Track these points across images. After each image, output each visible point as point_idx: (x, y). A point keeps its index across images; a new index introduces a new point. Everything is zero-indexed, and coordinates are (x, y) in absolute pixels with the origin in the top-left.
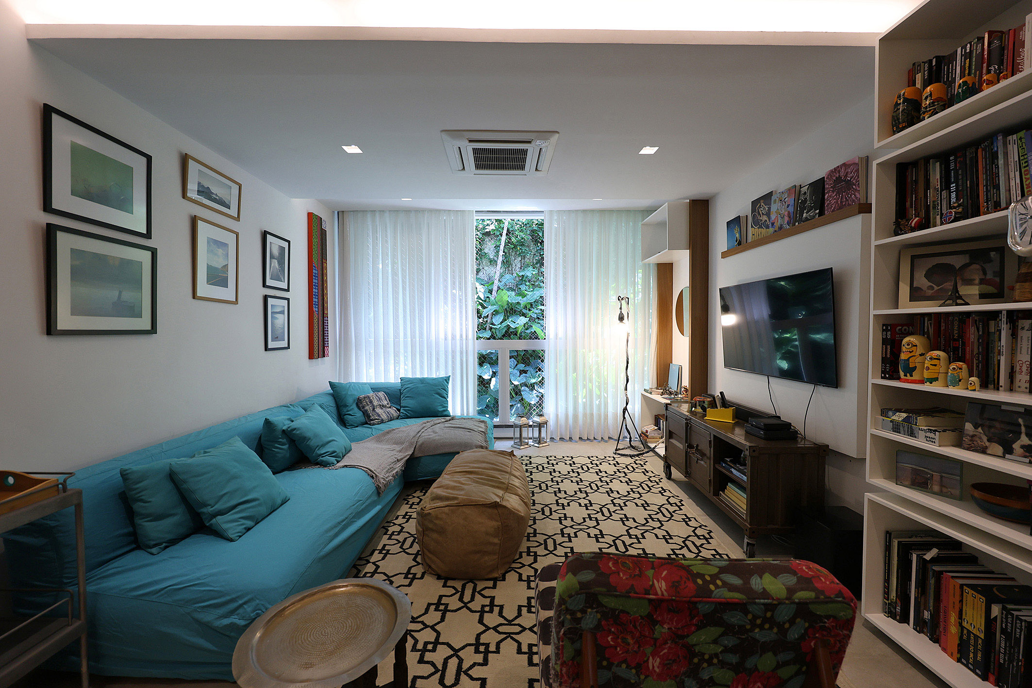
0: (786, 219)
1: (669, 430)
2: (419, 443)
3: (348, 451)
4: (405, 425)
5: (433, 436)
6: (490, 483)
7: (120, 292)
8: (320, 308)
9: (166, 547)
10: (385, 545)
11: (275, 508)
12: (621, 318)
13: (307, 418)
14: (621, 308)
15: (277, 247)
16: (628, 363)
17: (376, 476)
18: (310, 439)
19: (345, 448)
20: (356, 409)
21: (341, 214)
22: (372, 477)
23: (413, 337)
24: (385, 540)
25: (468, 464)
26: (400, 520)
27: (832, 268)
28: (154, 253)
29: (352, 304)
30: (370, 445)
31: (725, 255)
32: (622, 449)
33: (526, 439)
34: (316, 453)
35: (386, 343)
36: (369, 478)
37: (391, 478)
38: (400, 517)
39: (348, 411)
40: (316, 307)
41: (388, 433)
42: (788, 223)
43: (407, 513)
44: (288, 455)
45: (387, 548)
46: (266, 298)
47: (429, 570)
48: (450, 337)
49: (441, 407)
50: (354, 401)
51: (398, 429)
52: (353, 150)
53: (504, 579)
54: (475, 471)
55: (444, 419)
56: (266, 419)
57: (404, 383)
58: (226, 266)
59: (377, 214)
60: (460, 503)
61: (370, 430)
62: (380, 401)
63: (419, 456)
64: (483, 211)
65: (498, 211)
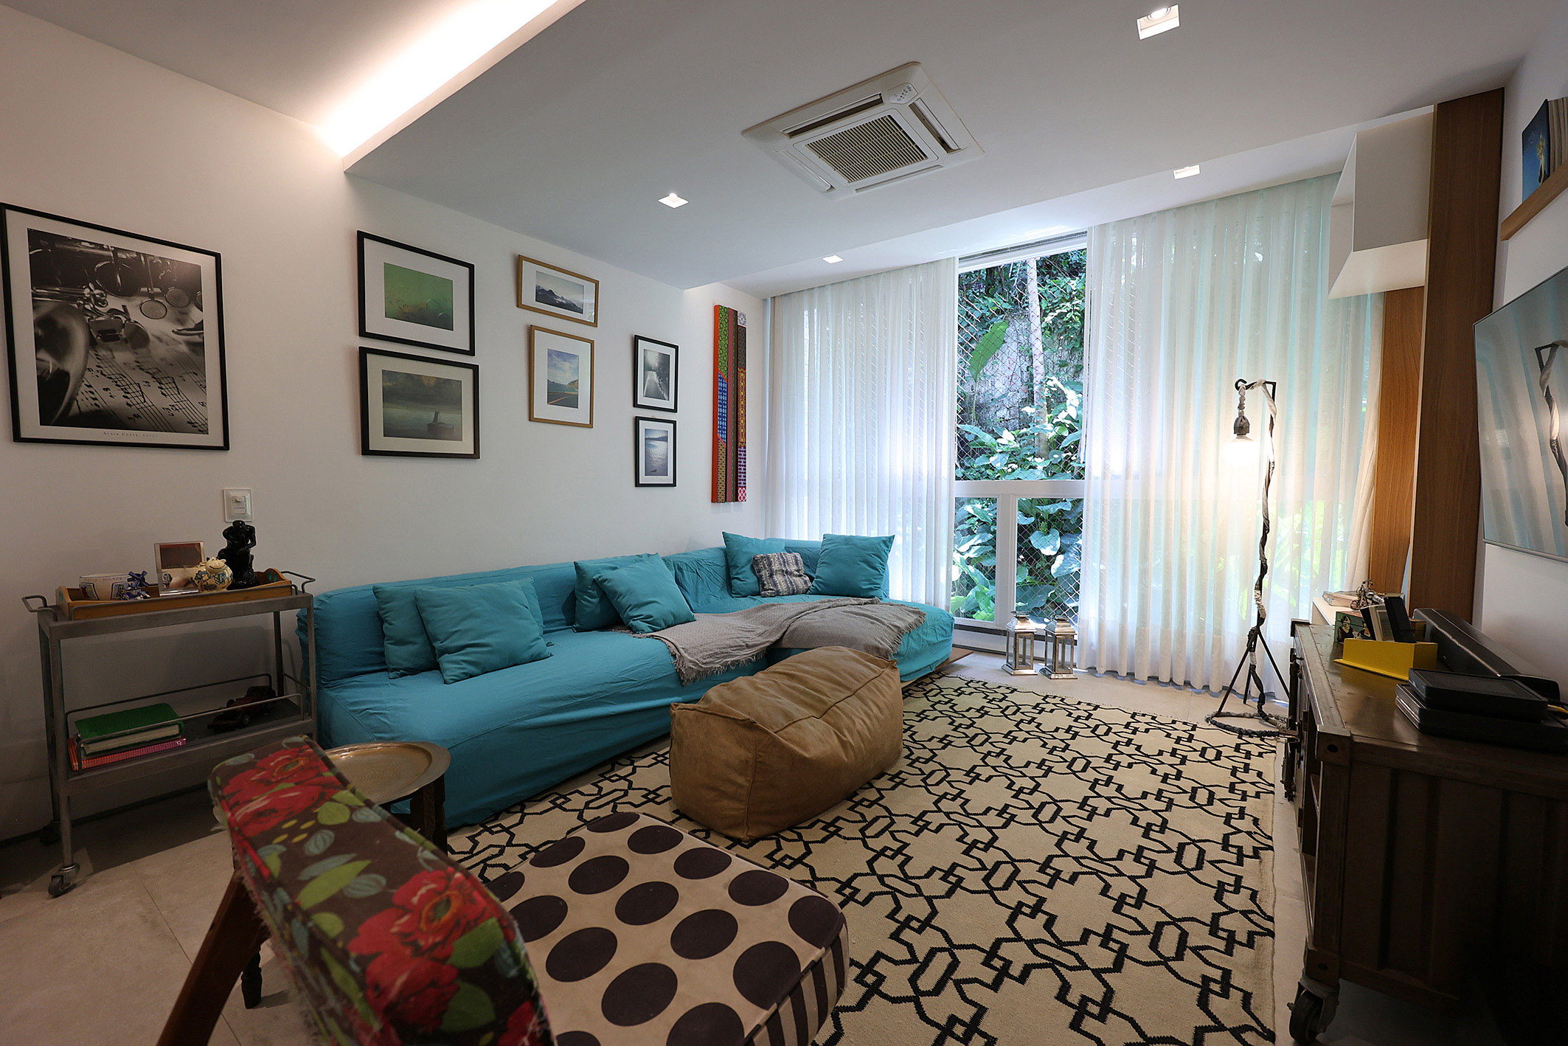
2: (792, 627)
5: (817, 620)
6: (802, 697)
7: (437, 414)
9: (403, 675)
12: (1241, 428)
14: (1241, 406)
15: (657, 355)
16: (1266, 529)
17: (683, 656)
20: (749, 573)
21: (773, 302)
22: (674, 656)
28: (476, 370)
31: (1505, 230)
34: (627, 614)
36: (668, 656)
39: (739, 574)
46: (637, 420)
49: (867, 582)
50: (748, 560)
52: (673, 201)
54: (799, 676)
56: (575, 563)
57: (825, 543)
58: (575, 383)
61: (760, 603)
62: (785, 566)
63: (788, 646)
64: (974, 256)
65: (1002, 250)
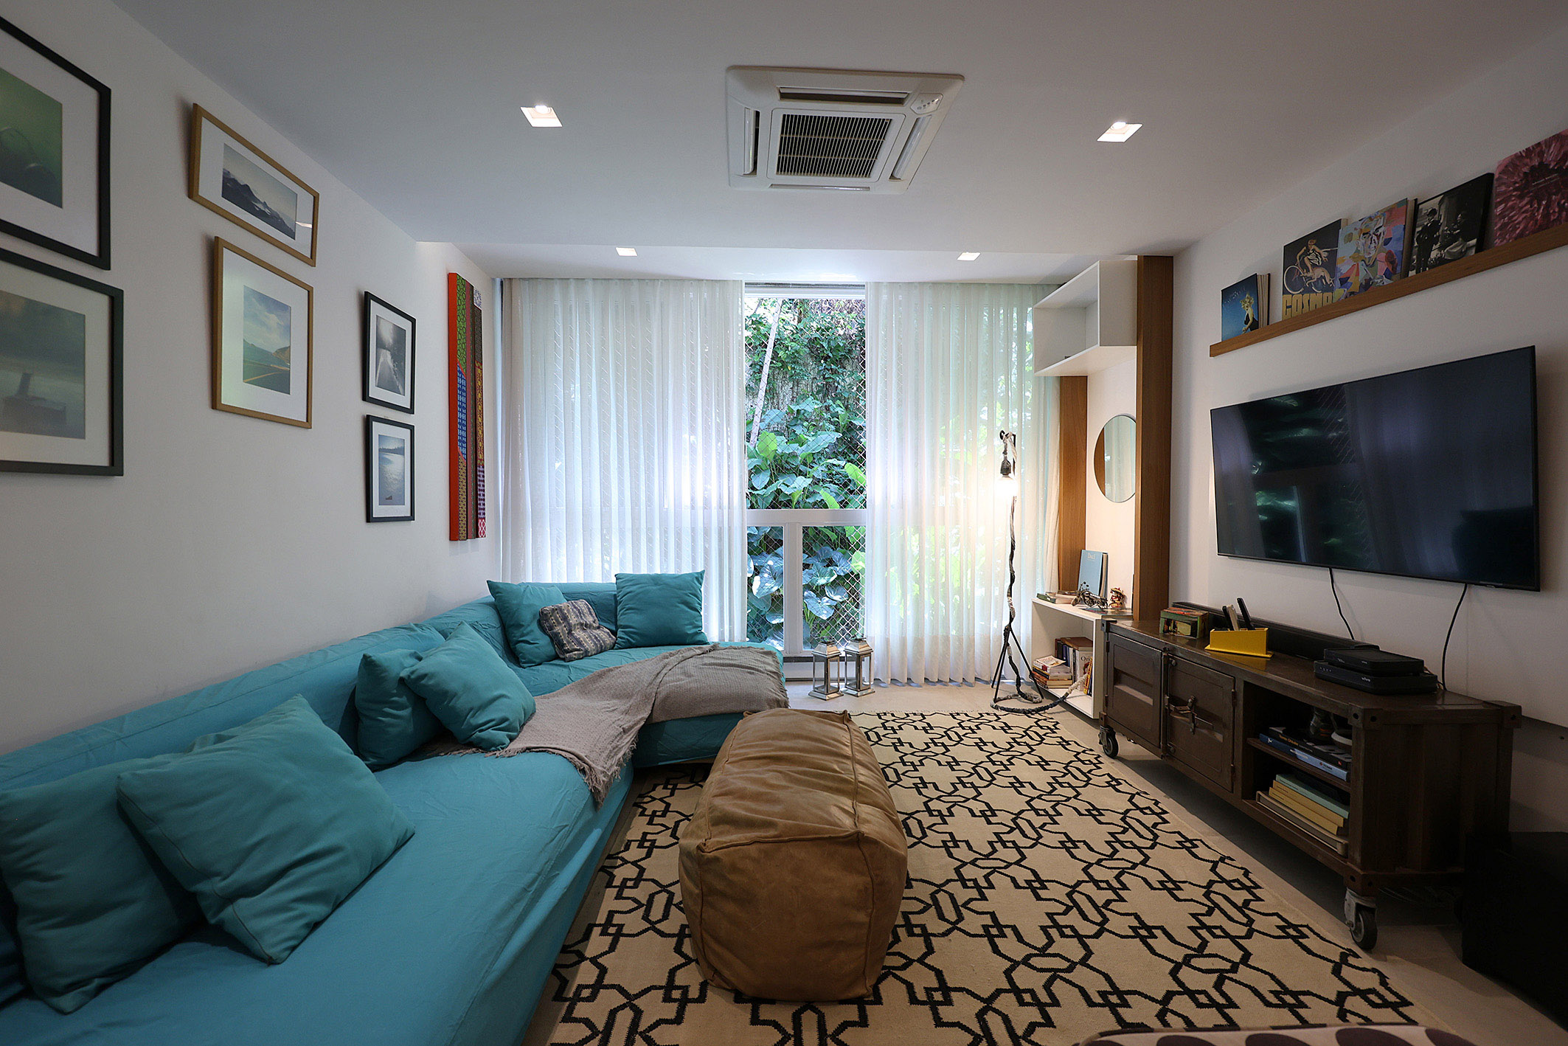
0: (1382, 267)
1: (1114, 668)
2: (660, 696)
3: (529, 715)
4: (631, 661)
5: (685, 681)
6: (822, 782)
7: (26, 378)
8: (471, 448)
9: (101, 988)
10: (611, 914)
11: (380, 863)
12: (1006, 470)
13: (450, 652)
14: (1005, 453)
15: (390, 327)
16: (1013, 548)
17: (590, 768)
18: (455, 695)
19: (524, 710)
20: (538, 632)
21: (506, 285)
22: (583, 771)
23: (635, 503)
24: (609, 902)
25: (770, 741)
26: (634, 853)
27: (1534, 347)
28: (115, 299)
29: (526, 443)
30: (568, 699)
31: (1216, 350)
32: (1005, 699)
33: (836, 680)
34: (469, 722)
35: (586, 515)
36: (577, 774)
37: (616, 768)
38: (634, 845)
39: (523, 635)
40: (462, 447)
41: (601, 675)
42: (1388, 275)
43: (645, 834)
44: (411, 729)
45: (617, 919)
46: (368, 421)
47: (714, 979)
48: (700, 503)
49: (691, 626)
50: (535, 616)
51: (617, 668)
52: (541, 116)
53: (878, 1000)
54: (787, 756)
55: (699, 648)
56: (364, 655)
57: (622, 585)
58: (286, 351)
59: (573, 283)
60: (780, 836)
61: (565, 670)
62: (581, 617)
63: (661, 720)
64: (757, 284)
65: (785, 284)
